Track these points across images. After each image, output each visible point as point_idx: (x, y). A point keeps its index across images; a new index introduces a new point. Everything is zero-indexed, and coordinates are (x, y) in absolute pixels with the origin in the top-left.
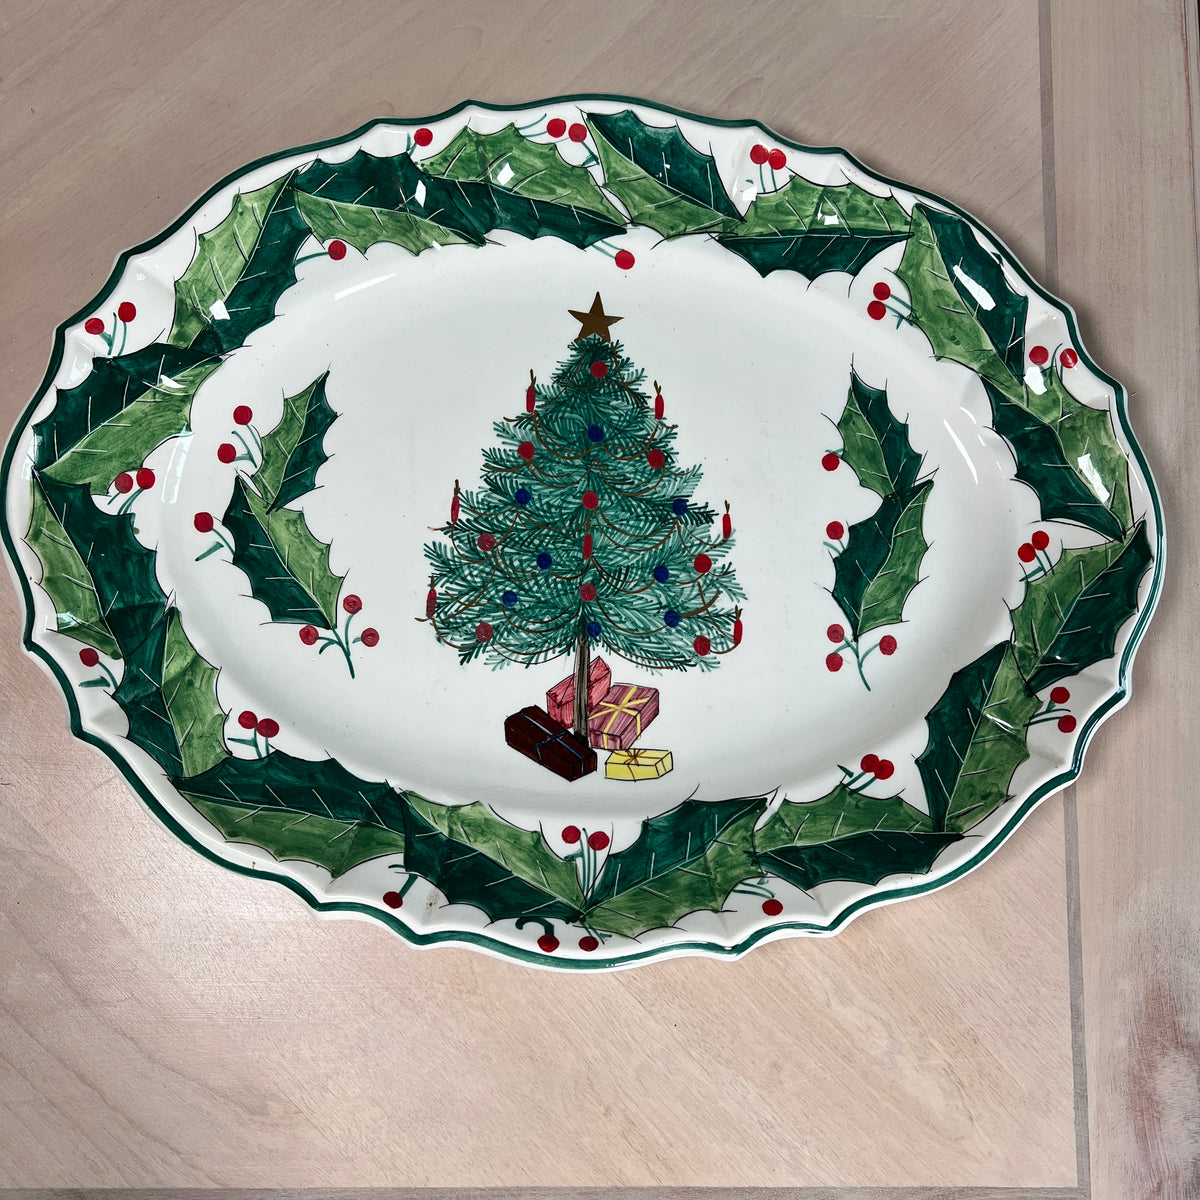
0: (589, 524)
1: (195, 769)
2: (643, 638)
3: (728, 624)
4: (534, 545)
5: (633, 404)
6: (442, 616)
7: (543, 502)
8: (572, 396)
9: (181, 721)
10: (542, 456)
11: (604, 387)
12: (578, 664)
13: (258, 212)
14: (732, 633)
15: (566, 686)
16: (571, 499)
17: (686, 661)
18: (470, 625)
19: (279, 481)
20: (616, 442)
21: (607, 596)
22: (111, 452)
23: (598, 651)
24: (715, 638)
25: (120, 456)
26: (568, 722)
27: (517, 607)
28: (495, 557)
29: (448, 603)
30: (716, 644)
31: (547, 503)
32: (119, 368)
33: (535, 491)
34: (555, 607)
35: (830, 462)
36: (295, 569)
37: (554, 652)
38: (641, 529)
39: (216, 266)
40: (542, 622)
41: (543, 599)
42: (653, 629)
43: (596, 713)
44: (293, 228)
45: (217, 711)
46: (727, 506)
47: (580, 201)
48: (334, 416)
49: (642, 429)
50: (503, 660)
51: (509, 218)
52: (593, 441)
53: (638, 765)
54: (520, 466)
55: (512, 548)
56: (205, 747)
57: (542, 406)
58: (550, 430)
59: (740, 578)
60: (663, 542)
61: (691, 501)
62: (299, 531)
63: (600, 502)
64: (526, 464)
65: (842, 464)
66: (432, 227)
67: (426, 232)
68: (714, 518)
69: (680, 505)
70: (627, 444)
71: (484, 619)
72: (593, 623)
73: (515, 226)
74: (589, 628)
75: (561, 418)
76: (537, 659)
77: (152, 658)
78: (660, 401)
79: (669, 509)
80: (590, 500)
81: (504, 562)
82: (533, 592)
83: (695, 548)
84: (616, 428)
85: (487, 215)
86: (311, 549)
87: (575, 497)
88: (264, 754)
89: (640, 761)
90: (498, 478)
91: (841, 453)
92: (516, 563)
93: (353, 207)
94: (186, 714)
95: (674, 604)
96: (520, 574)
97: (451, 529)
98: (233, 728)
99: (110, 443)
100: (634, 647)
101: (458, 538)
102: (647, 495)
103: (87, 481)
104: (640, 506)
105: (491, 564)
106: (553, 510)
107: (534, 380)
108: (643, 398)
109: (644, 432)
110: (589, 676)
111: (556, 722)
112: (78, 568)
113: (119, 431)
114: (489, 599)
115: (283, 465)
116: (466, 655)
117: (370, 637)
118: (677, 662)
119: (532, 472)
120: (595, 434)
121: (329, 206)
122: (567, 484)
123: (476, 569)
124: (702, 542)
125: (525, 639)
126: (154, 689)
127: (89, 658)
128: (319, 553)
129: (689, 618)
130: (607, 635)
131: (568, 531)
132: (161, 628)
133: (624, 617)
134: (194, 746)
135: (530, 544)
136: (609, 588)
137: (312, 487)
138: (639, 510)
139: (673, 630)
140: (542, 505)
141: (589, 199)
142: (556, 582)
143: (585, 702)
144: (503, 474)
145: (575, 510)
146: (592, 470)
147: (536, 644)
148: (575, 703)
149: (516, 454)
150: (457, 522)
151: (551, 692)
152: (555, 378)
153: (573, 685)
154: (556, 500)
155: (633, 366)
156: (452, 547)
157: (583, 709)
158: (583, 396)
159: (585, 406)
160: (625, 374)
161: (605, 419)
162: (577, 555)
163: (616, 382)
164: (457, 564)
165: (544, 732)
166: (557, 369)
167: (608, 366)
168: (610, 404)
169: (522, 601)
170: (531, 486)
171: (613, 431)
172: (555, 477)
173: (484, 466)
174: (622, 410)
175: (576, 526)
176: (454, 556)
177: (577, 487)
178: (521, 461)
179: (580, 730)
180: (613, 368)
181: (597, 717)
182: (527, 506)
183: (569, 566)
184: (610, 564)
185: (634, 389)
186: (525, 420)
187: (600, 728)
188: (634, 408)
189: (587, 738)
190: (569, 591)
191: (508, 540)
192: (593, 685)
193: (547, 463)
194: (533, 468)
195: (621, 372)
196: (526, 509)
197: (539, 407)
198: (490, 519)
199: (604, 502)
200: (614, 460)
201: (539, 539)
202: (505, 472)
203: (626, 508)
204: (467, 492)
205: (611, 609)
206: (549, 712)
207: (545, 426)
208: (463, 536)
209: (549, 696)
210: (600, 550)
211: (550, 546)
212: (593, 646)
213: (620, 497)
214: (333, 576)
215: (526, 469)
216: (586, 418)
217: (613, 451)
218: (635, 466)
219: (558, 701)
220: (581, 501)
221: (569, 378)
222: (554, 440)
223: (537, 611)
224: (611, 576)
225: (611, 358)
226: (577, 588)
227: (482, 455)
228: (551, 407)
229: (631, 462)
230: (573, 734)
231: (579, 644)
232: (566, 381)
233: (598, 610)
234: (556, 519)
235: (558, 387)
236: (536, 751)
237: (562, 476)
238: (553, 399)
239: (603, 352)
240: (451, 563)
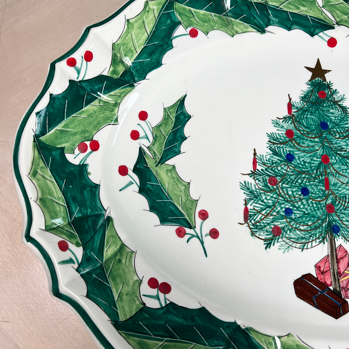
0: (326, 172)
1: (125, 315)
4: (299, 183)
5: (341, 112)
6: (253, 221)
7: (301, 160)
8: (311, 107)
9: (116, 284)
10: (298, 137)
11: (325, 103)
12: (330, 248)
13: (155, 12)
15: (324, 262)
16: (315, 158)
18: (268, 227)
19: (162, 150)
21: (341, 211)
22: (76, 131)
23: (339, 241)
25: (81, 133)
26: (329, 283)
27: (293, 216)
28: (278, 189)
29: (255, 215)
31: (303, 161)
32: (82, 87)
33: (296, 154)
36: (172, 196)
37: (316, 242)
39: (134, 37)
40: (307, 225)
41: (306, 212)
43: (344, 277)
44: (172, 21)
45: (136, 278)
47: (311, 13)
48: (190, 117)
49: (347, 124)
50: (289, 247)
51: (277, 20)
52: (323, 129)
54: (287, 142)
55: (287, 184)
56: (130, 301)
57: (296, 112)
58: (301, 124)
62: (173, 175)
63: (330, 160)
64: (290, 141)
66: (240, 24)
67: (237, 26)
70: (341, 131)
71: (276, 224)
72: (335, 225)
73: (280, 24)
74: (333, 228)
75: (306, 118)
76: (307, 246)
77: (98, 246)
80: (325, 159)
81: (283, 192)
82: (301, 208)
84: (334, 123)
85: (266, 19)
86: (180, 185)
87: (317, 158)
88: (164, 305)
90: (276, 148)
92: (290, 193)
93: (202, 12)
94: (118, 280)
96: (293, 199)
97: (254, 174)
98: (145, 289)
99: (76, 126)
101: (257, 179)
103: (63, 146)
105: (276, 193)
106: (307, 164)
107: (290, 99)
108: (345, 108)
110: (337, 256)
111: (322, 283)
112: (57, 194)
113: (81, 120)
114: (278, 213)
115: (164, 142)
116: (268, 244)
117: (214, 234)
119: (294, 144)
120: (324, 126)
121: (190, 11)
122: (312, 151)
123: (268, 196)
125: (299, 235)
126: (99, 265)
127: (63, 246)
128: (184, 187)
130: (343, 232)
131: (316, 176)
132: (103, 228)
134: (124, 300)
135: (296, 182)
136: (341, 206)
137: (179, 153)
140: (300, 162)
141: (316, 13)
142: (313, 203)
143: (336, 271)
144: (279, 146)
145: (318, 164)
146: (324, 144)
147: (306, 238)
148: (331, 271)
149: (285, 136)
150: (256, 170)
151: (317, 265)
152: (301, 98)
153: (328, 261)
154: (308, 159)
155: (339, 93)
156: (254, 184)
157: (336, 275)
158: (316, 107)
159: (317, 112)
160: (335, 97)
161: (328, 119)
162: (322, 188)
163: (331, 101)
164: (258, 193)
165: (317, 289)
166: (301, 94)
167: (327, 93)
168: (330, 111)
169: (295, 213)
170: (293, 152)
171: (333, 124)
172: (306, 147)
173: (268, 141)
174: (335, 114)
175: (319, 173)
176: (256, 189)
177: (318, 153)
178: (287, 139)
179: (336, 288)
180: (329, 94)
181: (344, 280)
182: (293, 162)
183: (318, 194)
184: (340, 193)
185: (341, 104)
186: (288, 118)
187: (347, 286)
188: (342, 113)
189: (341, 293)
190: (320, 208)
191: (284, 180)
192: (340, 261)
193: (301, 140)
194: (294, 143)
195: (333, 96)
196: (292, 164)
197: (294, 112)
198: (273, 169)
199: (333, 161)
200: (335, 139)
201: (301, 180)
202: (279, 145)
203: (344, 164)
204: (260, 155)
205: (343, 218)
206: (317, 277)
207: (298, 122)
208: (260, 178)
209: (316, 267)
210: (334, 186)
211: (307, 183)
212: (337, 239)
213: (340, 158)
214: (192, 200)
215: (290, 143)
216: (318, 118)
217: (334, 134)
218: (346, 142)
219: (322, 271)
220: (320, 160)
221: (308, 98)
222: (303, 129)
223: (304, 219)
224: (341, 200)
225: (327, 89)
226: (324, 206)
227: (267, 136)
228: (300, 112)
229: (344, 140)
230: (333, 290)
231: (329, 237)
232: (306, 100)
233: (336, 218)
234: (309, 169)
235: (303, 103)
236: (314, 300)
237: (309, 147)
238: (301, 109)
239: (323, 86)
240: (255, 192)
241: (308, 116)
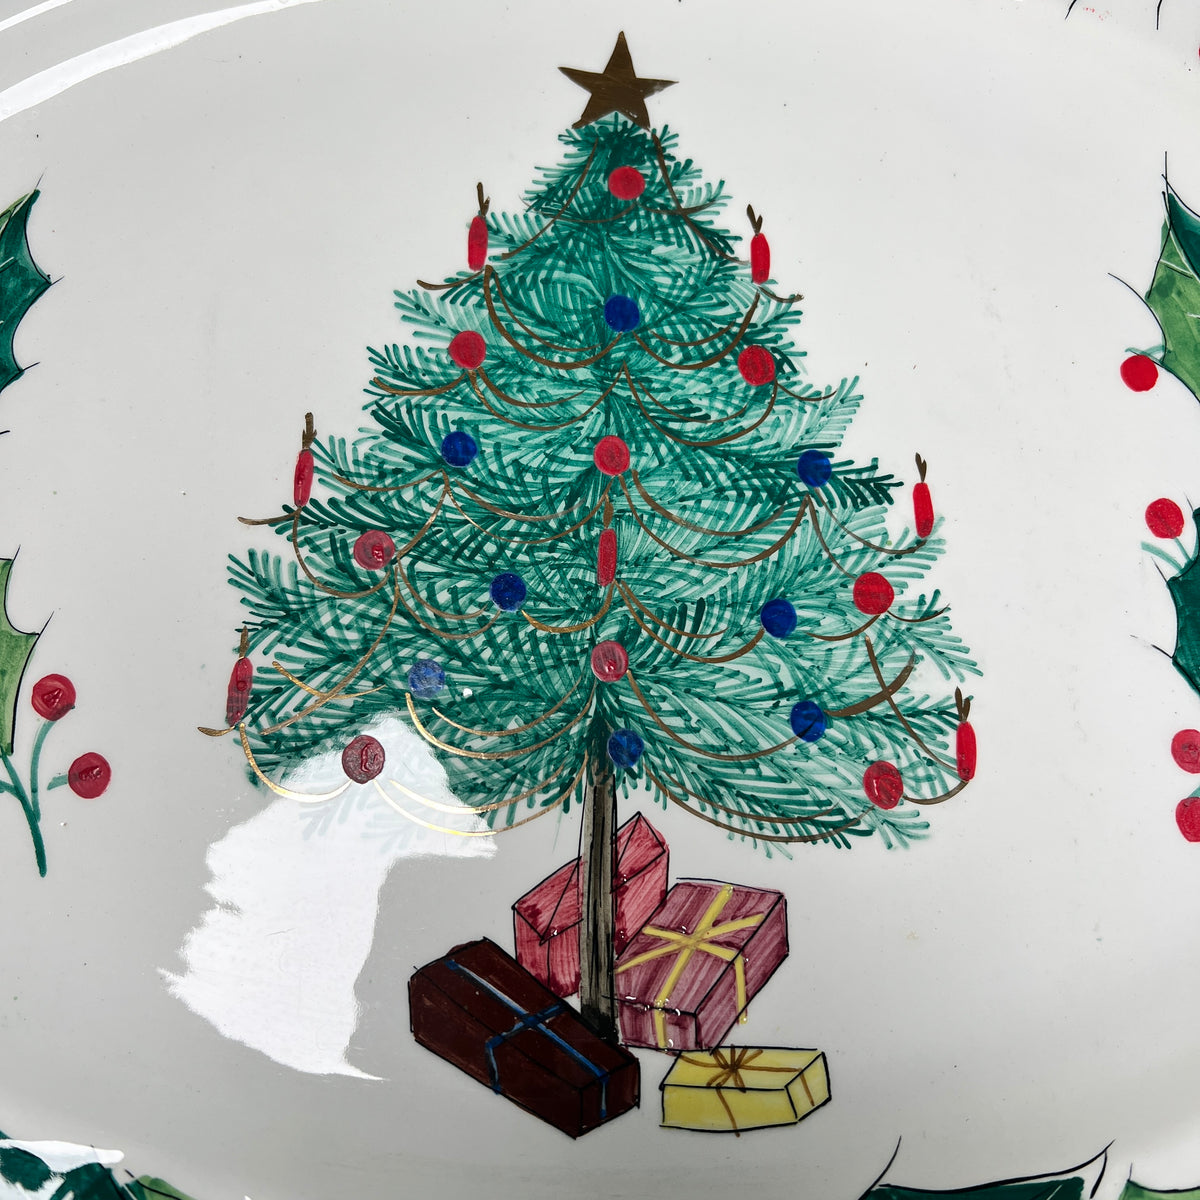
0: (609, 508)
2: (742, 767)
3: (941, 731)
4: (485, 555)
5: (702, 252)
7: (506, 459)
8: (570, 236)
10: (503, 362)
11: (637, 217)
12: (588, 831)
14: (952, 752)
15: (558, 889)
17: (848, 821)
20: (667, 330)
21: (655, 669)
23: (634, 799)
24: (912, 766)
26: (565, 979)
27: (444, 697)
28: (393, 583)
29: (279, 692)
30: (917, 780)
31: (515, 462)
33: (487, 436)
34: (534, 696)
35: (1139, 373)
37: (530, 805)
38: (729, 518)
40: (501, 731)
41: (504, 678)
42: (765, 745)
43: (636, 954)
46: (922, 467)
48: (44, 284)
49: (723, 304)
50: (409, 827)
52: (615, 326)
53: (743, 1089)
54: (452, 384)
55: (433, 562)
57: (505, 256)
58: (520, 306)
59: (962, 624)
60: (779, 546)
61: (839, 456)
63: (633, 460)
64: (467, 379)
65: (1164, 377)
68: (892, 491)
69: (813, 465)
70: (692, 335)
71: (366, 728)
72: (624, 733)
74: (616, 746)
75: (546, 282)
78: (760, 248)
79: (788, 474)
80: (610, 456)
81: (415, 592)
82: (481, 661)
83: (852, 559)
84: (666, 302)
87: (576, 449)
89: (749, 1078)
90: (403, 409)
91: (1159, 355)
92: (443, 597)
95: (812, 685)
96: (452, 622)
97: (294, 520)
100: (722, 790)
101: (308, 541)
102: (739, 445)
104: (723, 468)
105: (384, 599)
107: (484, 206)
108: (723, 239)
109: (728, 311)
110: (615, 863)
111: (536, 980)
114: (378, 681)
117: (89, 775)
118: (824, 824)
119: (481, 395)
120: (620, 313)
122: (557, 421)
123: (348, 610)
124: (868, 545)
125: (463, 773)
129: (848, 719)
130: (657, 761)
131: (561, 524)
133: (695, 718)
135: (475, 552)
136: (658, 650)
138: (722, 477)
139: (813, 748)
140: (503, 468)
142: (536, 638)
143: (607, 927)
144: (414, 400)
145: (579, 478)
146: (614, 390)
147: (488, 785)
148: (584, 931)
149: (445, 359)
150: (309, 505)
151: (524, 902)
152: (531, 200)
153: (577, 885)
154: (536, 457)
155: (700, 177)
156: (293, 562)
157: (603, 946)
158: (592, 236)
159: (598, 257)
160: (682, 193)
161: (641, 283)
162: (584, 576)
163: (664, 208)
164: (304, 599)
165: (508, 1008)
166: (535, 182)
167: (646, 176)
168: (653, 252)
169: (454, 684)
170: (477, 426)
171: (661, 308)
172: (532, 405)
173: (371, 382)
174: (677, 264)
175: (580, 513)
176: (298, 583)
177: (582, 428)
178: (455, 372)
179: (597, 1001)
180: (657, 180)
181: (638, 966)
182: (470, 470)
183: (565, 601)
184: (659, 596)
185: (703, 223)
186: (465, 285)
187: (645, 993)
188: (704, 260)
189: (614, 1021)
190: (565, 660)
191: (425, 544)
192: (627, 884)
193: (514, 376)
194: (483, 386)
195: (674, 188)
196: (466, 476)
197: (495, 258)
198: (383, 498)
199: (644, 460)
200: (664, 369)
201: (496, 544)
202: (419, 397)
203: (693, 473)
204: (331, 439)
205: (664, 699)
206: (519, 956)
207: (510, 299)
208: (320, 537)
209: (519, 913)
210: (636, 565)
211: (522, 558)
212: (625, 788)
213: (678, 449)
214: (15, 633)
215: (468, 390)
216: (601, 282)
217: (660, 350)
218: (712, 382)
219: (541, 927)
220: (591, 458)
221: (560, 200)
222: (529, 327)
223: (491, 705)
224: (663, 624)
225: (651, 161)
226: (584, 651)
227: (371, 359)
228: (522, 259)
229: (702, 374)
230: (579, 1010)
231: (591, 783)
232: (555, 206)
233: (631, 701)
234: (535, 499)
235: (537, 218)
236: (488, 1057)
237: (548, 405)
238: (526, 243)
239: (634, 148)
240: (291, 598)
241: (557, 275)
